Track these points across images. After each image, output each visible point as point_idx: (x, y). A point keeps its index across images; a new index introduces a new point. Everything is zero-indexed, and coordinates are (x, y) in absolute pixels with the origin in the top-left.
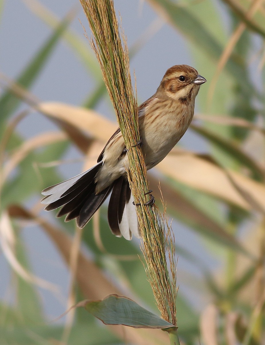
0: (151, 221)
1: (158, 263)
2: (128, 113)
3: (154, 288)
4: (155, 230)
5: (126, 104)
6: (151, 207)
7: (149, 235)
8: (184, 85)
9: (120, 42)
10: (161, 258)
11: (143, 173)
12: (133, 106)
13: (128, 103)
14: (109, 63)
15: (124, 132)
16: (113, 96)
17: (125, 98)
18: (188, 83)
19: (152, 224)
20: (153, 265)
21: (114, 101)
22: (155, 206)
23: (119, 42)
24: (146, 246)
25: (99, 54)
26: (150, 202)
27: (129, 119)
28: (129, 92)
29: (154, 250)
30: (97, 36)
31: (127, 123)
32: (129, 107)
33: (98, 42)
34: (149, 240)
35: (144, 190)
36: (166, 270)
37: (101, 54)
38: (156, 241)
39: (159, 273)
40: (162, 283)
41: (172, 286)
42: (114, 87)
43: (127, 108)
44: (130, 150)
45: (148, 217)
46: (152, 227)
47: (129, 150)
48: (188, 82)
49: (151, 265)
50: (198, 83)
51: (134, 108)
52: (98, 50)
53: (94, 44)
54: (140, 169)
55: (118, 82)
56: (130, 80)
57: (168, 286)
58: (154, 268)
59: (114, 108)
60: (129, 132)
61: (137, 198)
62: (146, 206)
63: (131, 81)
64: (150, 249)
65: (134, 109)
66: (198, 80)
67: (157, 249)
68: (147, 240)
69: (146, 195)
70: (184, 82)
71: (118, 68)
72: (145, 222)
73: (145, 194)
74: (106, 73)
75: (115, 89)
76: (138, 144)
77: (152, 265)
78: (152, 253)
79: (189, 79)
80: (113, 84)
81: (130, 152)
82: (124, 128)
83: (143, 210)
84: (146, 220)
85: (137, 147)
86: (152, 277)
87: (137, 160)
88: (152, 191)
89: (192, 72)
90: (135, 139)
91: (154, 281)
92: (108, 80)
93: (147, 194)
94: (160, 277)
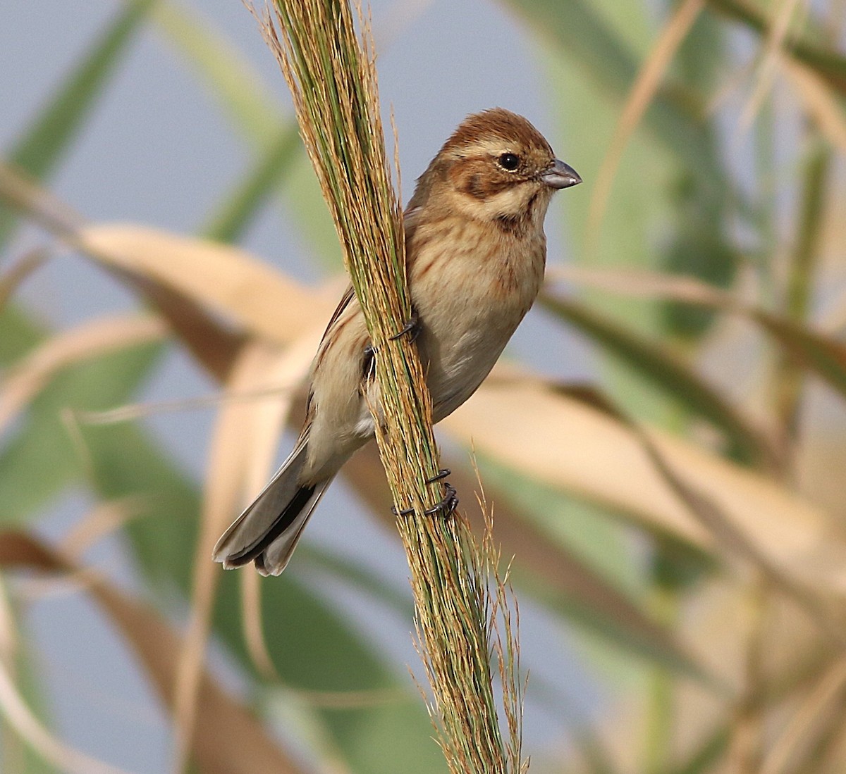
0: (445, 564)
1: (467, 688)
2: (376, 240)
3: (453, 764)
4: (456, 589)
5: (371, 210)
6: (446, 521)
7: (439, 605)
8: (512, 180)
9: (350, 23)
10: (477, 673)
11: (421, 419)
12: (391, 218)
13: (375, 209)
14: (320, 87)
15: (363, 294)
16: (330, 188)
17: (366, 194)
18: (526, 178)
19: (448, 572)
20: (451, 693)
21: (335, 203)
22: (460, 518)
23: (348, 24)
24: (432, 636)
25: (290, 60)
26: (445, 507)
27: (378, 255)
28: (377, 175)
29: (453, 650)
30: (285, 8)
31: (373, 267)
32: (379, 219)
33: (288, 25)
34: (439, 619)
35: (426, 470)
36: (490, 709)
37: (295, 61)
38: (461, 622)
39: (469, 717)
40: (478, 748)
41: (509, 758)
42: (334, 159)
43: (374, 224)
44: (384, 349)
45: (437, 549)
46: (450, 579)
47: (379, 349)
48: (525, 176)
49: (446, 694)
50: (555, 182)
51: (392, 223)
52: (286, 49)
53: (276, 30)
54: (414, 405)
55: (347, 144)
56: (382, 140)
57: (496, 757)
58: (455, 703)
59: (334, 222)
60: (381, 295)
61: (402, 493)
62: (430, 517)
63: (385, 143)
64: (442, 647)
65: (392, 227)
66: (557, 174)
67: (462, 646)
68: (433, 618)
69: (432, 486)
70: (513, 173)
71: (347, 104)
72: (427, 565)
73: (428, 483)
74: (311, 117)
75: (338, 166)
76: (407, 332)
77: (449, 695)
78: (447, 658)
79: (531, 165)
80: (332, 152)
81: (383, 355)
82: (364, 283)
83: (421, 529)
84: (430, 558)
85: (403, 340)
86: (449, 730)
87: (404, 379)
88: (449, 473)
89: (541, 146)
90: (397, 315)
91: (455, 743)
92: (317, 137)
93: (433, 481)
94: (471, 731)
